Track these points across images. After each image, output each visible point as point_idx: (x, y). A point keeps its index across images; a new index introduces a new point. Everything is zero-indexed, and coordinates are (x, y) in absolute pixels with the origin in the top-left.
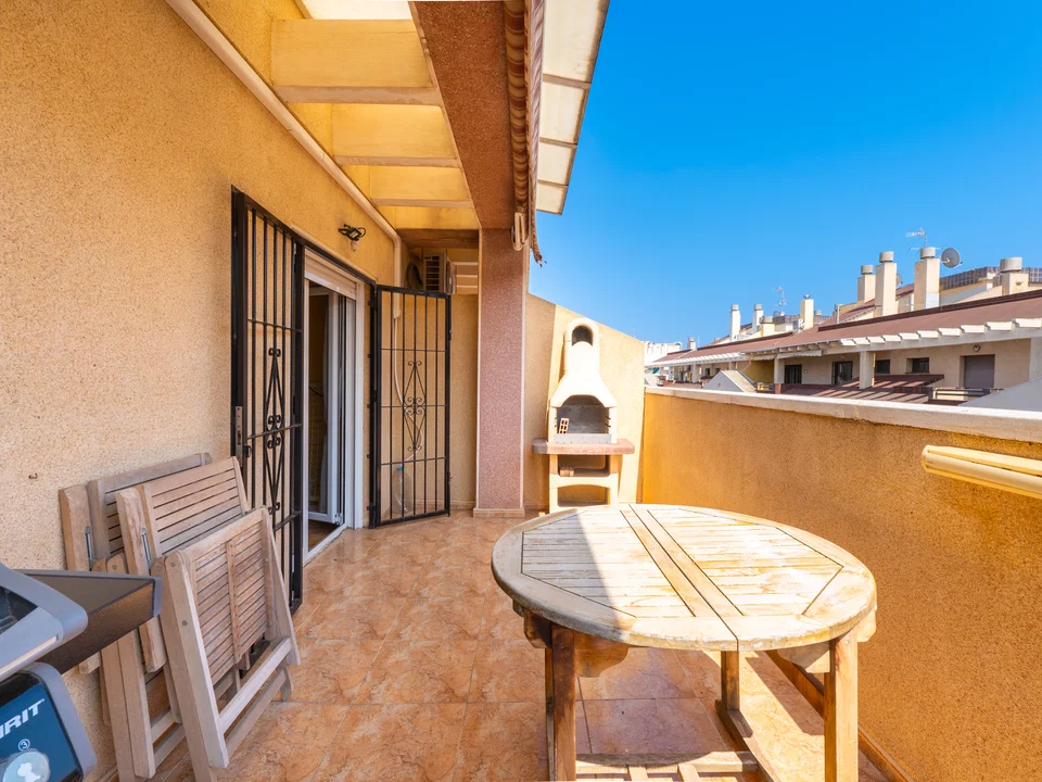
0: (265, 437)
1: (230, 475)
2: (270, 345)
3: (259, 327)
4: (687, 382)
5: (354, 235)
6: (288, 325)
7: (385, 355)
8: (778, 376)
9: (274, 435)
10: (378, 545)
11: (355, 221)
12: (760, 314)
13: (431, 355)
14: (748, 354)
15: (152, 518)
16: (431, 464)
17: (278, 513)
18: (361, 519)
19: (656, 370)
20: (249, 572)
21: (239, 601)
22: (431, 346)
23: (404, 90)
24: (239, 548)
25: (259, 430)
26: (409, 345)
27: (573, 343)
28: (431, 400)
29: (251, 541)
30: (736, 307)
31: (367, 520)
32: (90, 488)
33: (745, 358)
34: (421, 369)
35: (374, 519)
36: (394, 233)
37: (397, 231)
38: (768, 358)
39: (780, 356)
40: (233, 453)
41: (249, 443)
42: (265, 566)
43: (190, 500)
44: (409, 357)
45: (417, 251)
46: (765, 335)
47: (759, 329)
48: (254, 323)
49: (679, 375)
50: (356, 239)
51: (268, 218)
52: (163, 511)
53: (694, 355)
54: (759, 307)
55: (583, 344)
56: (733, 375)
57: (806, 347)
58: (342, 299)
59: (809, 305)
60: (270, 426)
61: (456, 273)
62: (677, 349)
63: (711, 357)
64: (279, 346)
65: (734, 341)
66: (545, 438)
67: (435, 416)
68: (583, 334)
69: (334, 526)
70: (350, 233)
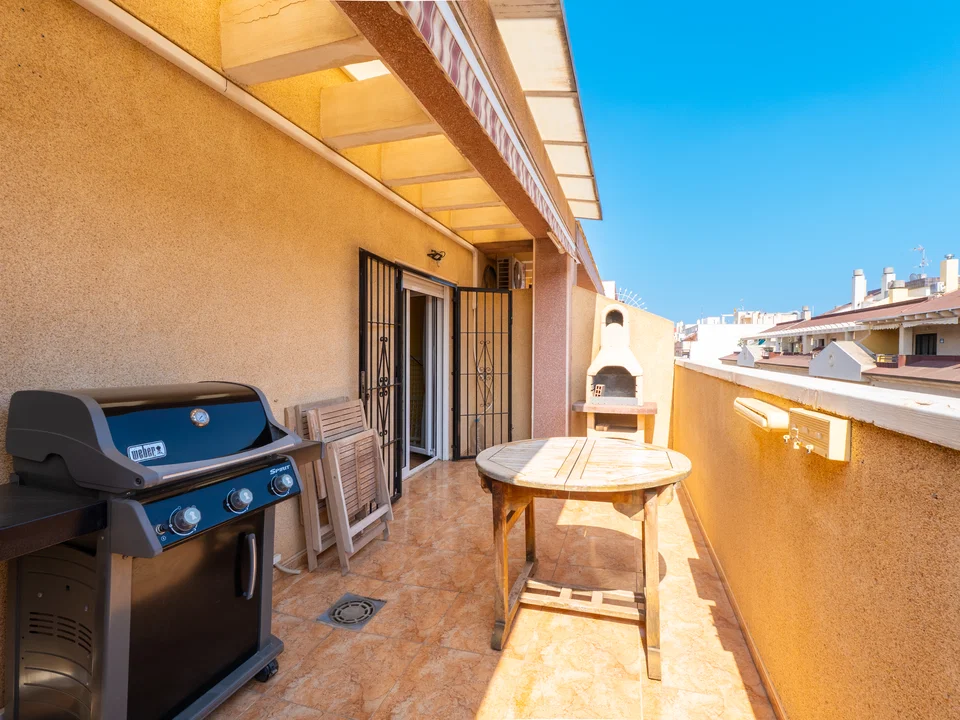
0: (378, 390)
1: (358, 409)
2: (381, 335)
3: (375, 325)
4: (797, 354)
5: (437, 257)
6: (392, 322)
7: (463, 337)
8: (905, 346)
9: (384, 389)
10: (456, 471)
11: (439, 246)
12: (890, 278)
13: (497, 337)
14: (866, 323)
15: (321, 425)
16: (497, 418)
17: (386, 437)
18: (447, 455)
19: (761, 341)
20: (366, 462)
21: (362, 476)
22: (497, 329)
23: (456, 173)
24: (361, 448)
25: (375, 385)
26: (481, 329)
27: (607, 324)
28: (497, 370)
29: (368, 445)
30: (860, 271)
31: (451, 456)
32: (296, 408)
33: (864, 328)
34: (489, 346)
35: (456, 456)
36: (471, 247)
37: (474, 245)
38: (892, 327)
39: (906, 325)
40: (360, 397)
41: (369, 392)
42: (375, 461)
43: (338, 419)
44: (481, 337)
45: (493, 256)
46: (895, 301)
47: (886, 295)
48: (371, 323)
49: (789, 346)
50: (439, 259)
51: (379, 259)
52: (327, 422)
53: (808, 324)
54: (889, 270)
55: (615, 326)
56: (848, 347)
57: (938, 314)
58: (435, 299)
59: (952, 265)
60: (381, 384)
61: (525, 269)
62: (794, 318)
63: (823, 327)
64: (387, 336)
65: (856, 308)
66: (584, 401)
67: (500, 383)
68: (615, 317)
69: (430, 457)
70: (435, 256)
